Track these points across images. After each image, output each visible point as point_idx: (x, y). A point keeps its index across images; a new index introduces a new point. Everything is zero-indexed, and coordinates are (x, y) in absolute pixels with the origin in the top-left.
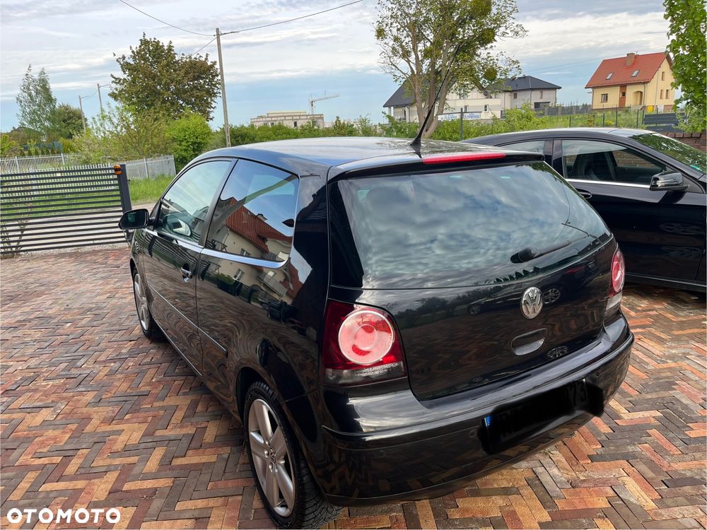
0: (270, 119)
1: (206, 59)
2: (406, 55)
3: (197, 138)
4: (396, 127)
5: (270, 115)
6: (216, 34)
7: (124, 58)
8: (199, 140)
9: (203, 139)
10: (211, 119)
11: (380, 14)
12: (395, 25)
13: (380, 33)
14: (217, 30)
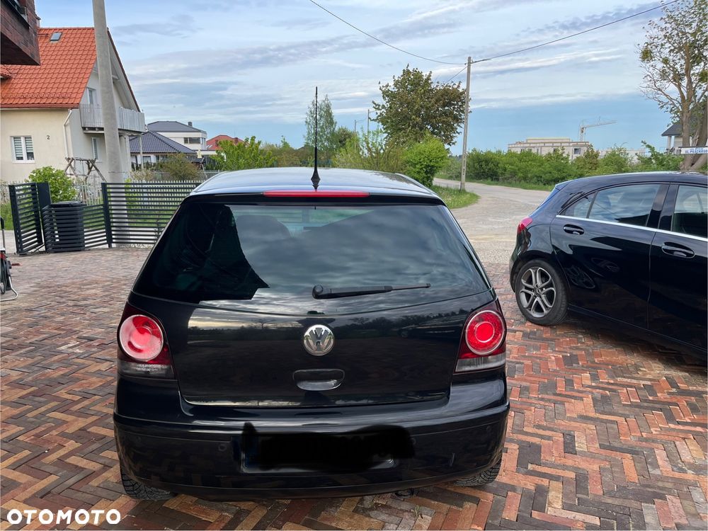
0: (528, 145)
1: (459, 86)
2: (677, 78)
3: (431, 161)
4: (657, 159)
5: (529, 141)
6: (467, 62)
7: (387, 86)
8: (432, 164)
9: (437, 162)
10: (454, 143)
11: (648, 34)
12: (667, 45)
13: (647, 55)
14: (470, 58)
